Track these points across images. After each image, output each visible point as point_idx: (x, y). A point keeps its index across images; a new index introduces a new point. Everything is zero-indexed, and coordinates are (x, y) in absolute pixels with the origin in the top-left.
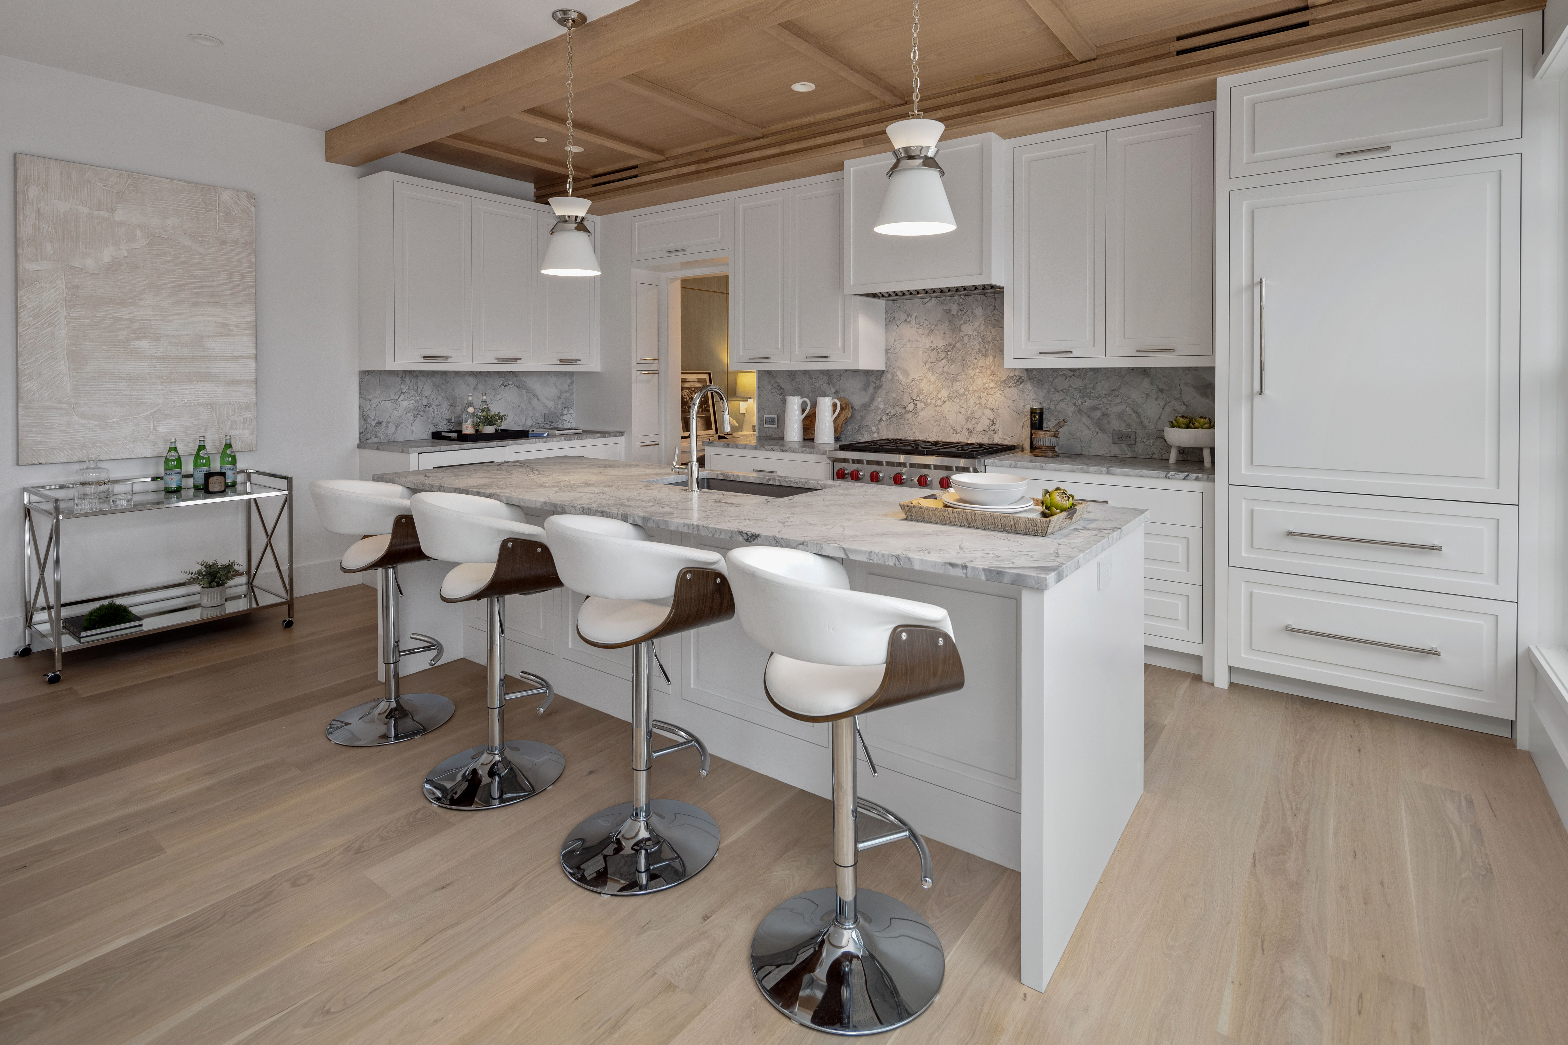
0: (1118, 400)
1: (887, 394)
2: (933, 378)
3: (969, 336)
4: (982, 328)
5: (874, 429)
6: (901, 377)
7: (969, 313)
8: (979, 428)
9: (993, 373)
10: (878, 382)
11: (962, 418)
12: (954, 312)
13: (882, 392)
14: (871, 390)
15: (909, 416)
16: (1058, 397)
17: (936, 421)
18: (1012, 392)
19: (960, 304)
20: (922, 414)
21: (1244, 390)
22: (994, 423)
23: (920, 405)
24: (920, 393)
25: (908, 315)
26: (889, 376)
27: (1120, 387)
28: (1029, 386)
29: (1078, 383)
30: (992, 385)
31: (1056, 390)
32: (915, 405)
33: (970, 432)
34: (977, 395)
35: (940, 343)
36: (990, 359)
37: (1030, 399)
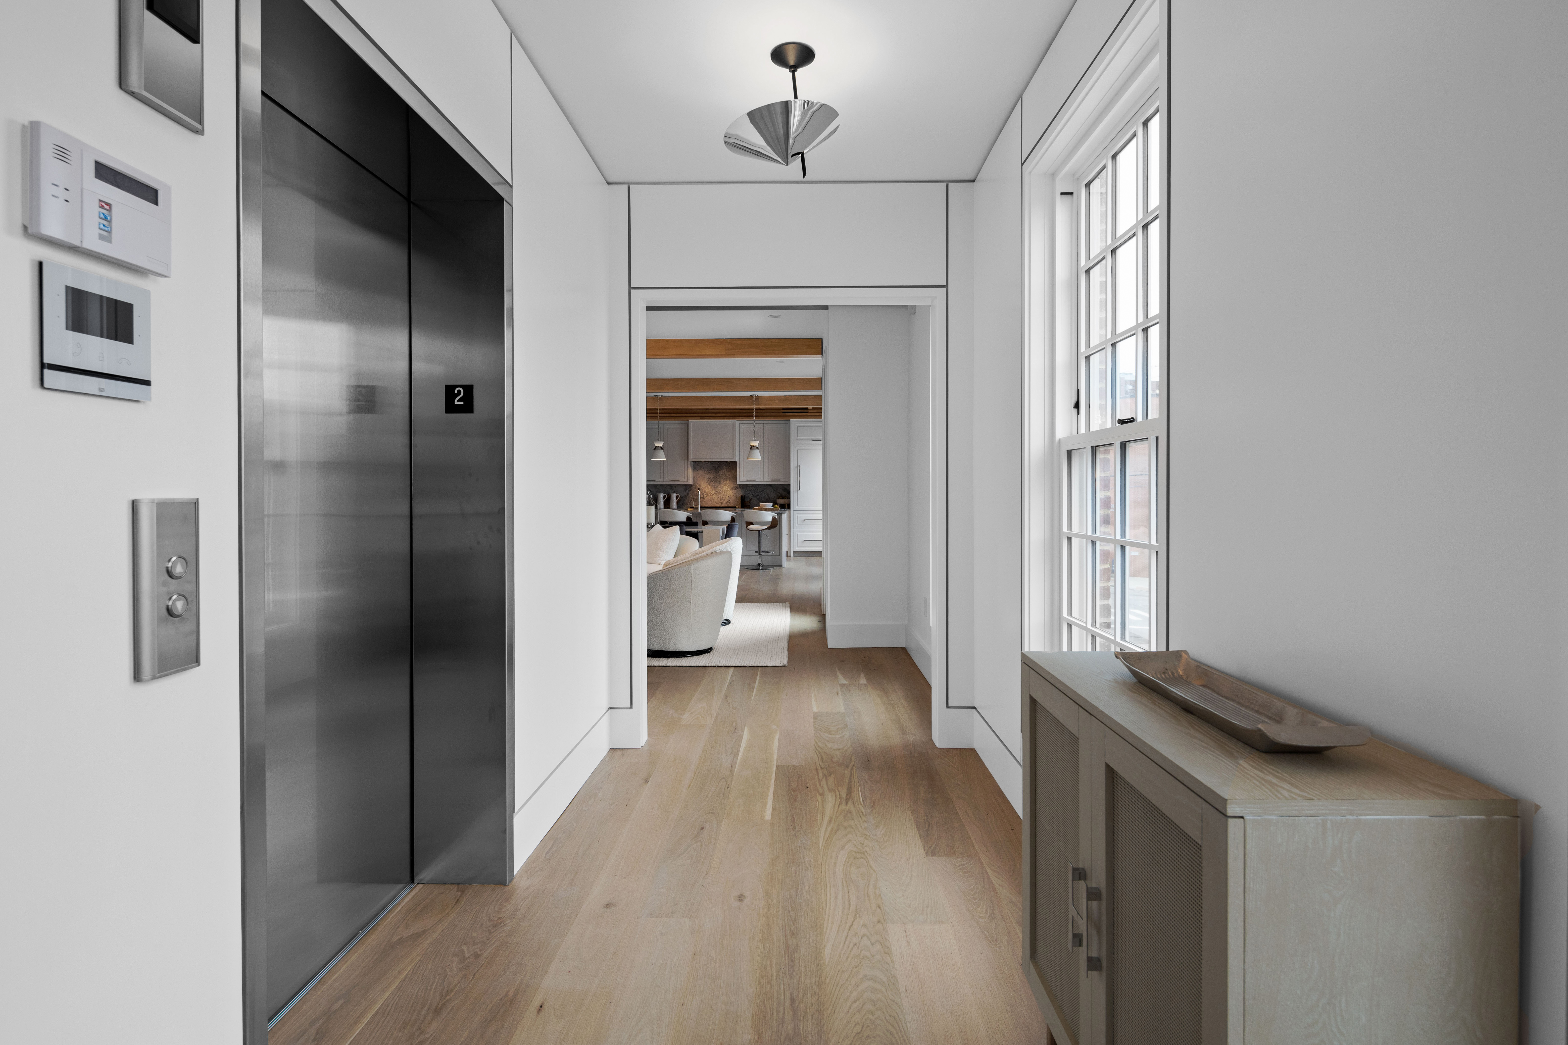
0: (764, 493)
1: (690, 493)
2: (709, 487)
3: (722, 475)
4: (726, 473)
5: (688, 503)
6: (699, 488)
7: (722, 468)
8: (725, 502)
9: (729, 486)
10: (690, 488)
11: (719, 499)
12: (717, 468)
14: (687, 491)
16: (748, 493)
17: (710, 500)
18: (735, 491)
19: (719, 465)
21: (796, 490)
22: (729, 500)
23: (705, 496)
24: (705, 492)
25: (701, 467)
26: (694, 486)
27: (764, 490)
28: (740, 489)
29: (754, 489)
30: (729, 489)
32: (703, 496)
33: (722, 503)
34: (722, 492)
35: (712, 476)
36: (728, 482)
37: (740, 493)
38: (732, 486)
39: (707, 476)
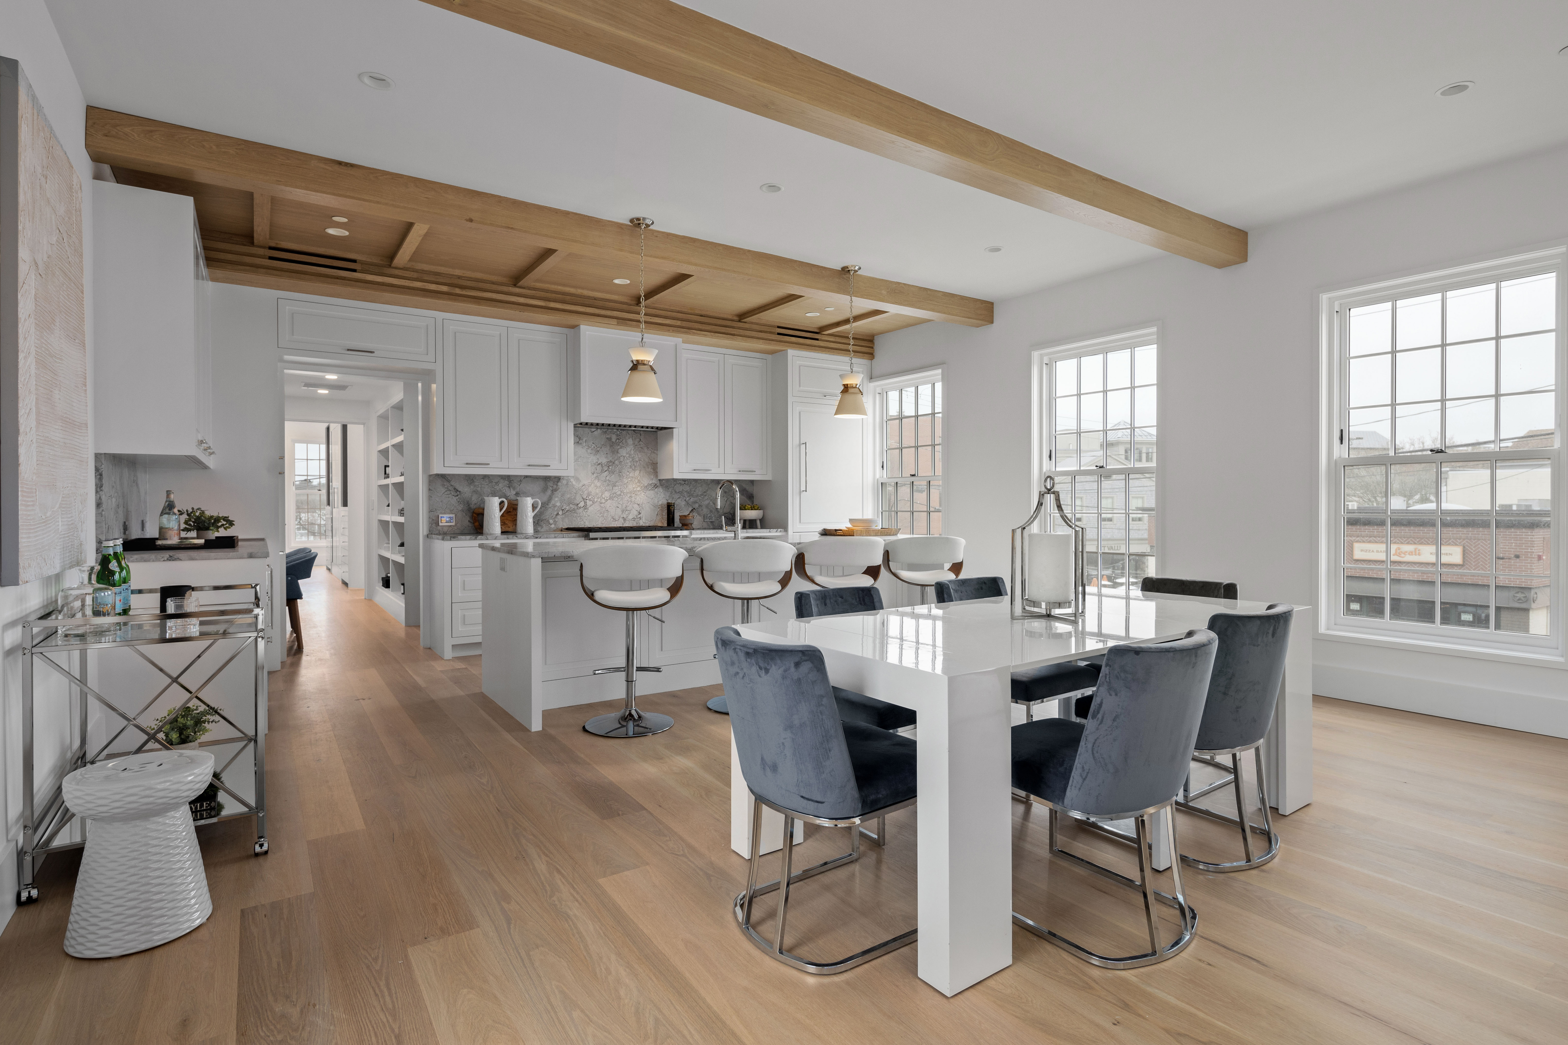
0: (706, 498)
1: (563, 495)
2: (598, 484)
3: (624, 457)
4: (632, 452)
5: (551, 521)
6: (574, 483)
7: (624, 441)
8: (630, 517)
9: (639, 481)
10: (555, 486)
11: (619, 511)
12: (614, 440)
13: (558, 494)
14: (549, 492)
15: (581, 510)
16: (676, 496)
17: (601, 513)
18: (651, 493)
19: (617, 435)
20: (591, 509)
22: (640, 513)
23: (589, 503)
24: (589, 494)
26: (564, 482)
27: (707, 490)
28: (661, 490)
29: (687, 488)
30: (639, 489)
31: (676, 492)
32: (586, 503)
33: (624, 519)
34: (629, 495)
35: (604, 460)
36: (637, 472)
37: (661, 498)
38: (646, 481)
39: (593, 459)
